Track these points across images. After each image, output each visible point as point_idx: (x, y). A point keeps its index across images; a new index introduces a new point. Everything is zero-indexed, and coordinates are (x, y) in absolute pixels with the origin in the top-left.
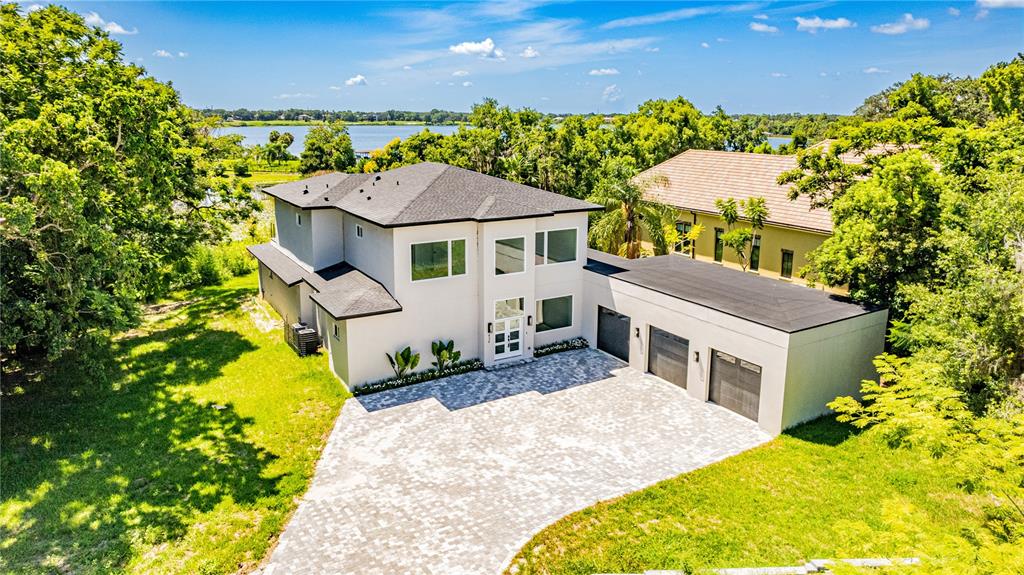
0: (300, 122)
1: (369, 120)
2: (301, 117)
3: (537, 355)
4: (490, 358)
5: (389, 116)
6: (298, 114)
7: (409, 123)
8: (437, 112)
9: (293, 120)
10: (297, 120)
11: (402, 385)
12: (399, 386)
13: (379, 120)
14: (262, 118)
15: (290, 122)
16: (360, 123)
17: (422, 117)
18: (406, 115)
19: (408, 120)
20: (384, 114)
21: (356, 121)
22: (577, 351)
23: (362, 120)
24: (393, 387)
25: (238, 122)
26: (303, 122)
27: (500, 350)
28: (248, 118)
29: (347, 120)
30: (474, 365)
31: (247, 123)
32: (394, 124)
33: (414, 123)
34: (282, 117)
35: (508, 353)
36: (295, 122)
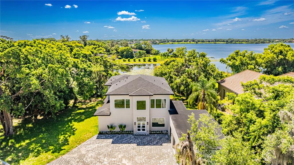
0: (188, 43)
1: (208, 42)
2: (188, 41)
3: (150, 134)
4: (136, 131)
5: (215, 41)
6: (188, 40)
7: (221, 43)
8: (230, 39)
9: (186, 42)
10: (187, 42)
11: (110, 134)
12: (109, 134)
13: (212, 42)
14: (178, 41)
15: (185, 43)
16: (206, 43)
17: (225, 41)
18: (220, 40)
19: (221, 42)
20: (213, 40)
21: (204, 42)
22: (163, 135)
23: (206, 42)
24: (108, 134)
25: (171, 43)
26: (189, 43)
27: (139, 130)
28: (174, 41)
29: (201, 42)
30: (130, 133)
31: (174, 43)
32: (216, 43)
33: (222, 43)
34: (183, 41)
35: (141, 131)
36: (186, 43)
